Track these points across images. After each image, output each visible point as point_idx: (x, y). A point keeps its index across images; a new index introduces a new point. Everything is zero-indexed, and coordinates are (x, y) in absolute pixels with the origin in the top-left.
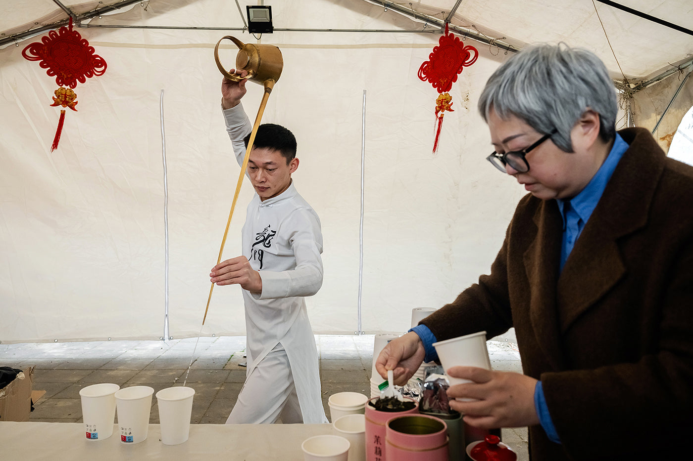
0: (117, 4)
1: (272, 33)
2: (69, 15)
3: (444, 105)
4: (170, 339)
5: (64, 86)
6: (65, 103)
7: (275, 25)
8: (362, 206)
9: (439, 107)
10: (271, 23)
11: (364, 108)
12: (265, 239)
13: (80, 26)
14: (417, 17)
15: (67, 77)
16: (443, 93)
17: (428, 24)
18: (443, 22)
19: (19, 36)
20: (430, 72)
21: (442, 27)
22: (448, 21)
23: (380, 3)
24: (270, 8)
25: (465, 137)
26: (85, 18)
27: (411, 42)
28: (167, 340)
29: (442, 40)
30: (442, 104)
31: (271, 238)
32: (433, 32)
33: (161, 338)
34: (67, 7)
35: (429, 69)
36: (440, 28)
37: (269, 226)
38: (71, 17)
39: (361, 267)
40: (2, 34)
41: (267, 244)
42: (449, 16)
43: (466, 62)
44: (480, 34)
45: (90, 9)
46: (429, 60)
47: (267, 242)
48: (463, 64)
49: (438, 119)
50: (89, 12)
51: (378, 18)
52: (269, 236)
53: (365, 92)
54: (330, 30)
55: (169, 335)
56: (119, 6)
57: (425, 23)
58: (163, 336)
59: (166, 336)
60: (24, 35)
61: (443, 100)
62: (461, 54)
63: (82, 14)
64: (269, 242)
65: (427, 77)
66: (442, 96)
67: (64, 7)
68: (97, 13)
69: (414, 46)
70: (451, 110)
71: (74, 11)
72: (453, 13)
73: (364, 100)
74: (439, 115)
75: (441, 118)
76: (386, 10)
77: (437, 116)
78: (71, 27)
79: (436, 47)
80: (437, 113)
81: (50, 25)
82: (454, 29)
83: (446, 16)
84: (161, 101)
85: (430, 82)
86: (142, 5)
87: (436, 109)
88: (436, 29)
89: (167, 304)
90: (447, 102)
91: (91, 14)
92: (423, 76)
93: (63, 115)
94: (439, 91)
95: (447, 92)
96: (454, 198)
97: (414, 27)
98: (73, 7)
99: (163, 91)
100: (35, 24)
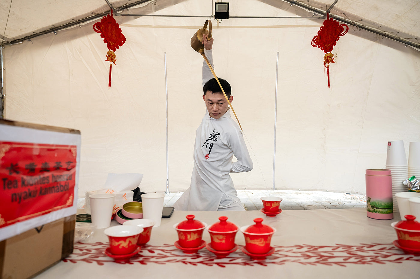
0: (138, 2)
1: (228, 19)
2: (111, 8)
3: (329, 60)
4: (170, 193)
5: (110, 50)
6: (112, 60)
7: (230, 15)
8: (276, 118)
9: (326, 61)
10: (228, 12)
11: (277, 62)
12: (214, 137)
13: (116, 15)
14: (310, 9)
15: (112, 45)
16: (328, 53)
17: (316, 13)
18: (325, 12)
19: (81, 21)
20: (319, 41)
21: (324, 15)
22: (328, 11)
23: (290, 1)
24: (228, 4)
25: (334, 78)
26: (119, 10)
27: (305, 24)
28: (168, 193)
29: (325, 23)
30: (328, 59)
31: (216, 136)
32: (319, 18)
33: (165, 192)
34: (111, 3)
35: (318, 40)
36: (323, 16)
37: (215, 130)
38: (112, 9)
39: (275, 152)
40: (72, 19)
41: (215, 139)
42: (329, 8)
43: (341, 33)
44: (346, 19)
45: (122, 4)
46: (318, 35)
47: (215, 138)
48: (340, 34)
49: (326, 68)
50: (121, 7)
51: (287, 10)
52: (215, 135)
53: (278, 53)
54: (261, 17)
55: (169, 191)
56: (138, 3)
57: (314, 12)
58: (166, 191)
59: (168, 191)
60: (84, 20)
61: (328, 56)
62: (338, 29)
63: (118, 8)
64: (216, 138)
65: (317, 44)
66: (327, 54)
67: (109, 3)
68: (127, 7)
69: (307, 26)
70: (333, 62)
71: (113, 6)
72: (332, 7)
73: (278, 57)
74: (327, 65)
75: (328, 68)
76: (291, 5)
77: (325, 66)
78: (112, 15)
79: (322, 27)
80: (325, 64)
81: (100, 14)
82: (331, 16)
83: (328, 8)
84: (165, 59)
85: (319, 47)
86: (152, 3)
87: (324, 62)
88: (320, 16)
89: (168, 173)
90: (331, 58)
91: (123, 8)
92: (314, 44)
93: (111, 67)
94: (325, 52)
95: (330, 52)
96: (327, 113)
97: (308, 15)
98: (114, 3)
99: (165, 53)
100: (92, 13)
